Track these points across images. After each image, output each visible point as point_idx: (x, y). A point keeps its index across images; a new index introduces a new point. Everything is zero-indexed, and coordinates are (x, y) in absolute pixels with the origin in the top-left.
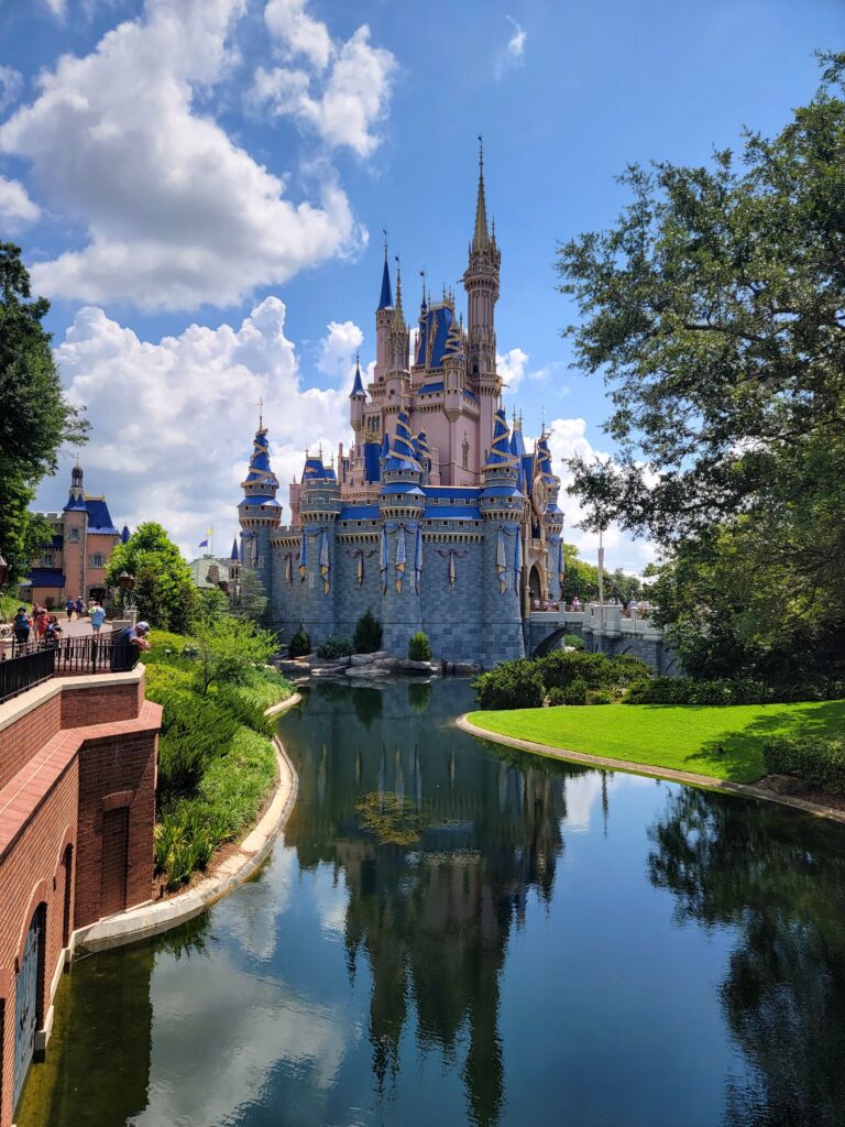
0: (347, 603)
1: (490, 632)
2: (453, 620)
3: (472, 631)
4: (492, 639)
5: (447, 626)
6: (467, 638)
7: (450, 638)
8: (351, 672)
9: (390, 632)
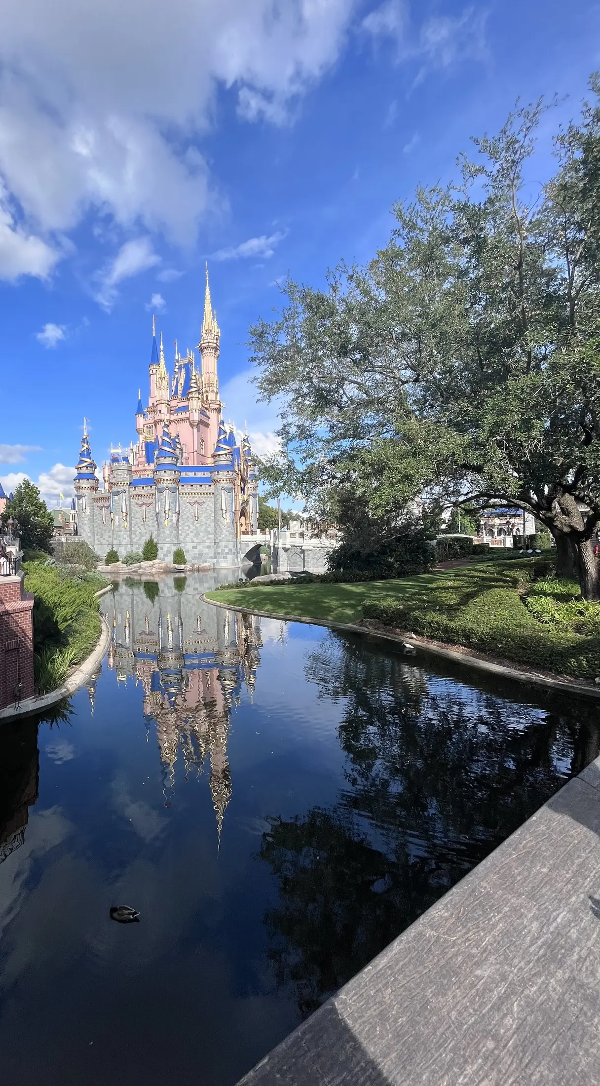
0: (137, 533)
1: (218, 547)
2: (197, 541)
3: (209, 547)
4: (219, 550)
5: (195, 544)
6: (206, 551)
7: (196, 551)
8: (141, 571)
9: (162, 548)
